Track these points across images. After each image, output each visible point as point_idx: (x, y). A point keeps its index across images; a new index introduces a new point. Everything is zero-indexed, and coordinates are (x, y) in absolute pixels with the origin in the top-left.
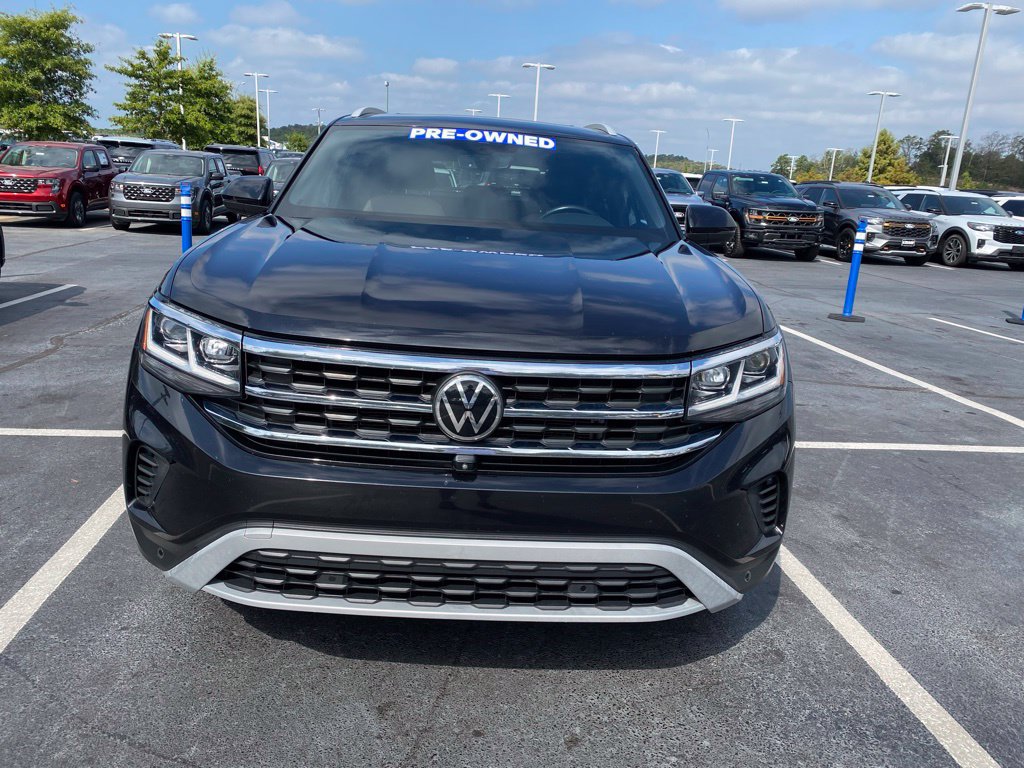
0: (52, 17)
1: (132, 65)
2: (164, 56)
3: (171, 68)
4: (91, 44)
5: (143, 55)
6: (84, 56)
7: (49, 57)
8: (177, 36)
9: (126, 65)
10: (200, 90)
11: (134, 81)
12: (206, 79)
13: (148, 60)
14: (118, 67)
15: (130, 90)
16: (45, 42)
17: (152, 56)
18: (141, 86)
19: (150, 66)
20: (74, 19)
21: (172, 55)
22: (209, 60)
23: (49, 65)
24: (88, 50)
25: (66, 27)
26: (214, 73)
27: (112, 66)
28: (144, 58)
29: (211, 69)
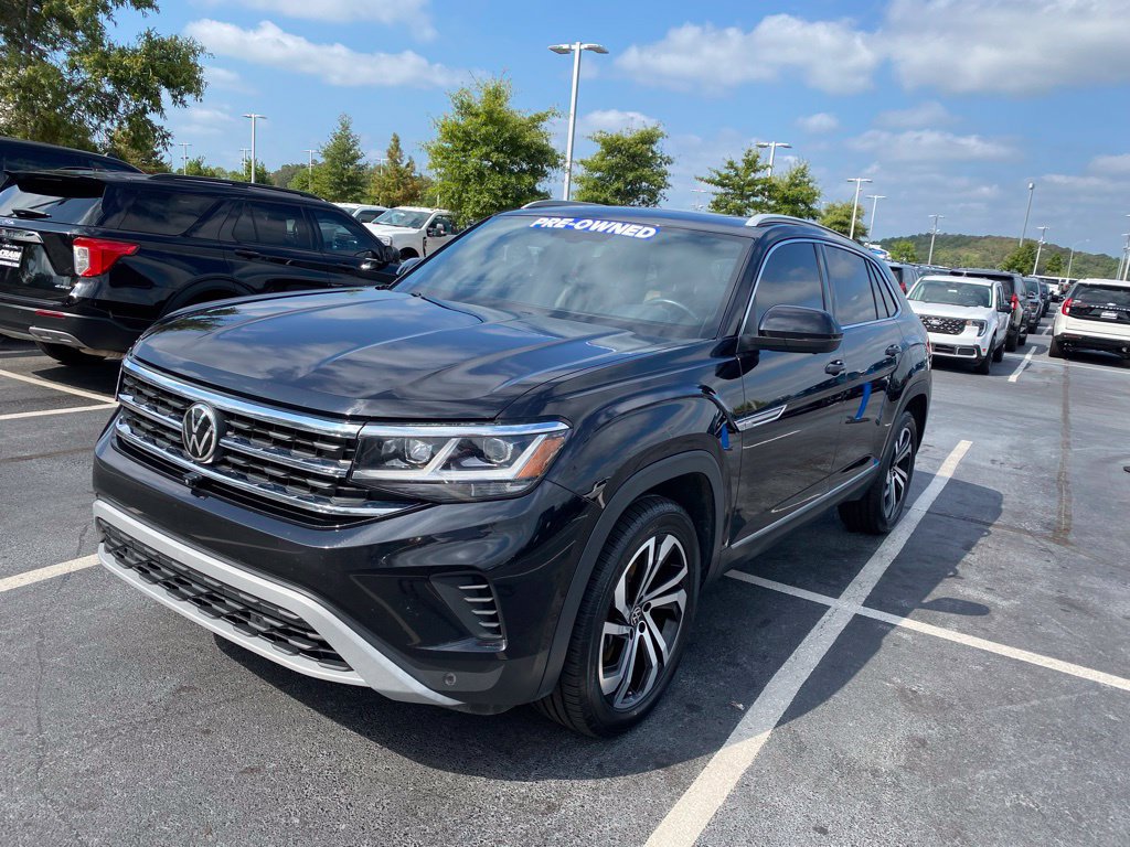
0: (642, 134)
1: (720, 175)
2: (751, 165)
3: (758, 176)
4: (671, 156)
5: (731, 165)
6: (665, 167)
7: (633, 169)
8: (772, 144)
9: (715, 175)
10: (788, 197)
11: (720, 190)
12: (796, 185)
13: (736, 169)
14: (707, 178)
15: (714, 198)
16: (633, 157)
17: (740, 165)
18: (726, 194)
19: (737, 175)
20: (662, 135)
21: (760, 163)
22: (802, 167)
23: (630, 176)
24: (669, 161)
25: (653, 143)
26: (806, 180)
27: (701, 176)
28: (732, 167)
29: (804, 176)
